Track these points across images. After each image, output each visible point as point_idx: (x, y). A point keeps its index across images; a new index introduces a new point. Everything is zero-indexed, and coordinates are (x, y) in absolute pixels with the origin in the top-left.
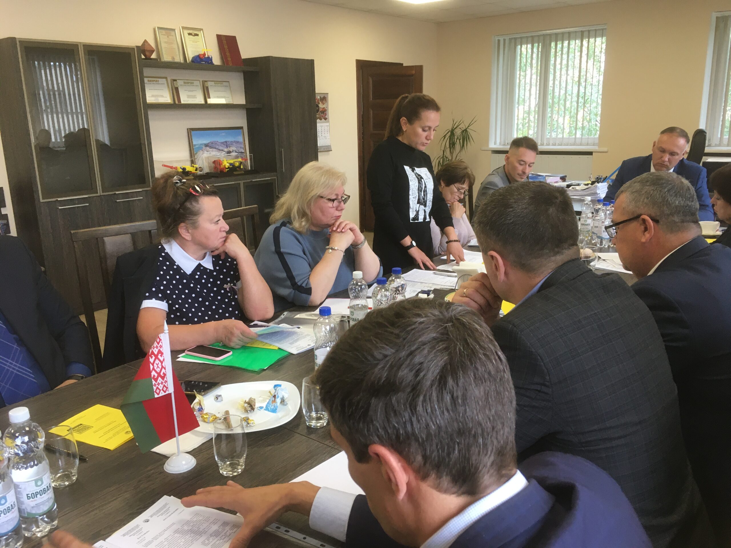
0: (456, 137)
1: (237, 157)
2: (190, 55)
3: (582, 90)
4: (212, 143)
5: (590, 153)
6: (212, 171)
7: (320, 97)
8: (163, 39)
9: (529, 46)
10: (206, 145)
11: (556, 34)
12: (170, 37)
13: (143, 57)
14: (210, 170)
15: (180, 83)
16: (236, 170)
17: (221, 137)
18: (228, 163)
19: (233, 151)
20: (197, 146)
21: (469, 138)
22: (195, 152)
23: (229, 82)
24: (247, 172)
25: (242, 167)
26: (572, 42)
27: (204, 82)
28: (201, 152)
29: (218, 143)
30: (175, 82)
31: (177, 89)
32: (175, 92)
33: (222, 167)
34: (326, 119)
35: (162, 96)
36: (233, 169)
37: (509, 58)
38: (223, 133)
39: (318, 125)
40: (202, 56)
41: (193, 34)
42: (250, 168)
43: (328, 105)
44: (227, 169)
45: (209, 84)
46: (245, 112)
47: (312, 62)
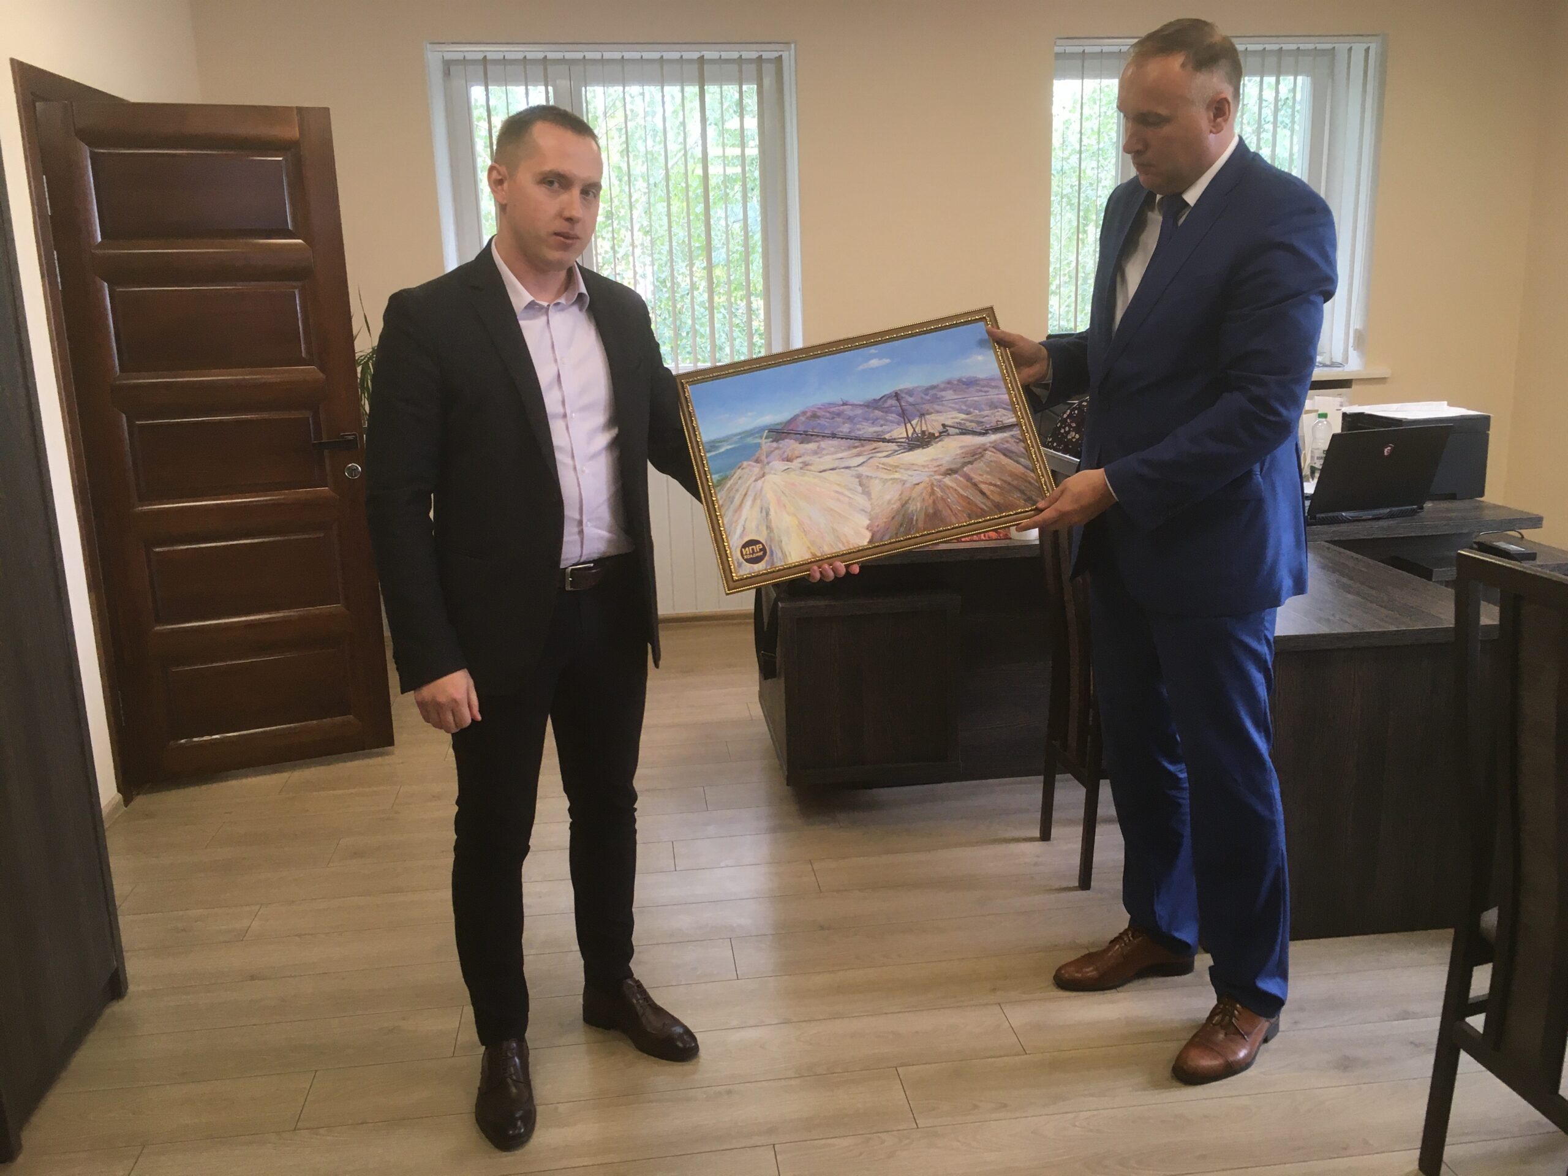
4: (815, 416)
28: (749, 471)
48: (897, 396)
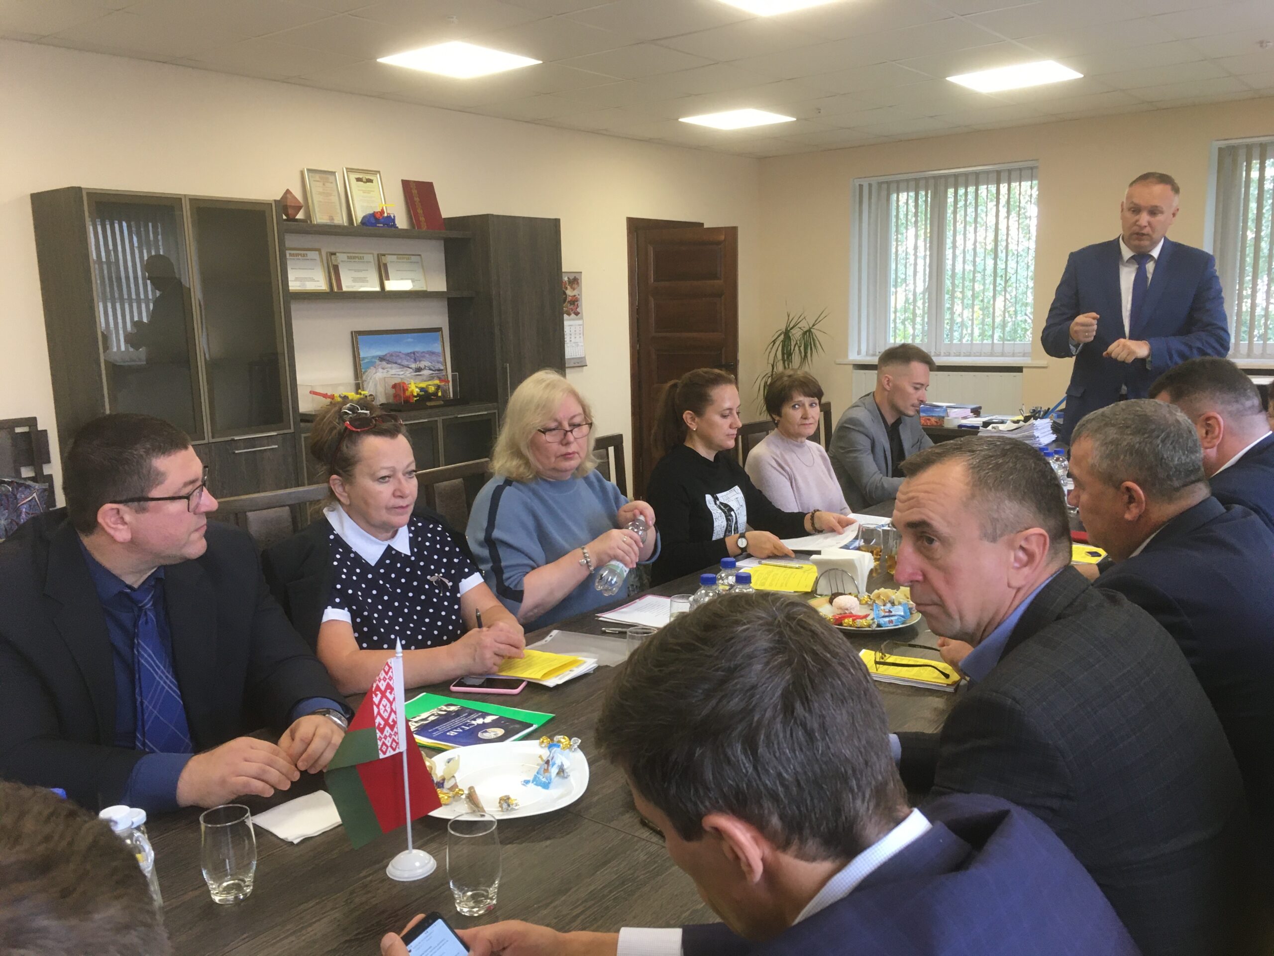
0: (793, 343)
1: (431, 378)
2: (359, 215)
3: (1001, 265)
4: (391, 355)
5: (1019, 369)
6: (391, 401)
7: (568, 278)
8: (316, 188)
9: (912, 194)
10: (382, 359)
11: (955, 175)
12: (328, 185)
13: (284, 217)
14: (387, 398)
15: (341, 257)
16: (430, 400)
17: (406, 346)
18: (417, 387)
19: (425, 369)
20: (366, 361)
21: (815, 345)
22: (363, 370)
23: (419, 255)
24: (448, 403)
25: (440, 394)
26: (983, 189)
27: (379, 256)
28: (372, 370)
29: (402, 356)
30: (333, 257)
31: (336, 268)
32: (333, 272)
33: (408, 393)
34: (577, 314)
35: (312, 280)
36: (425, 396)
37: (879, 215)
38: (409, 338)
39: (566, 323)
40: (378, 216)
41: (364, 180)
42: (452, 396)
43: (581, 291)
44: (416, 397)
45: (389, 259)
46: (446, 303)
47: (556, 223)
48: (414, 353)
